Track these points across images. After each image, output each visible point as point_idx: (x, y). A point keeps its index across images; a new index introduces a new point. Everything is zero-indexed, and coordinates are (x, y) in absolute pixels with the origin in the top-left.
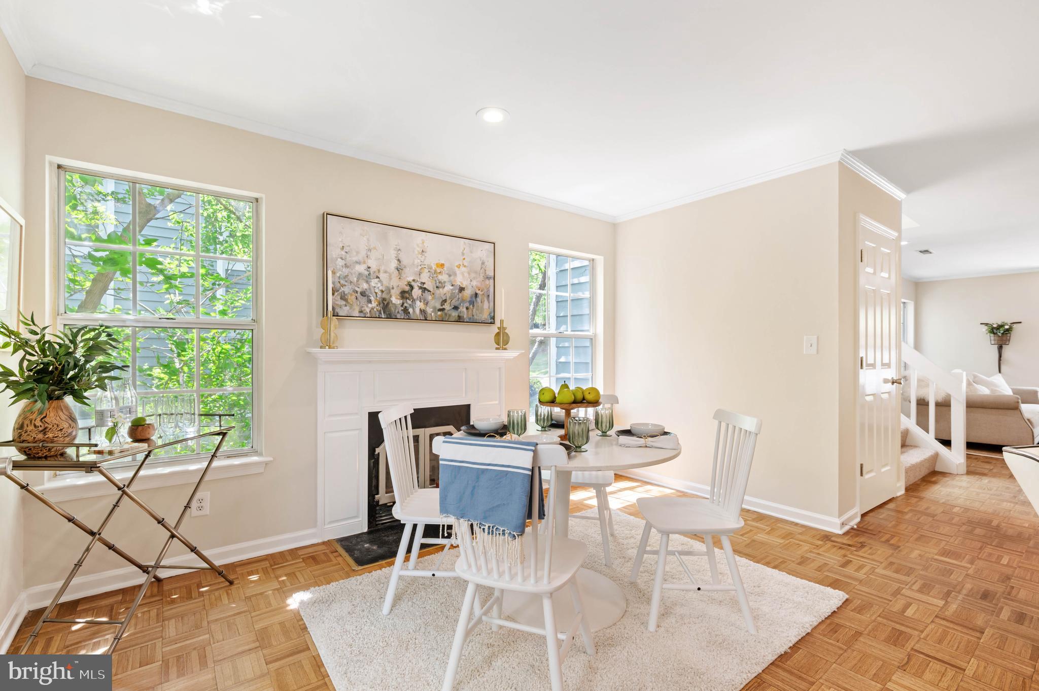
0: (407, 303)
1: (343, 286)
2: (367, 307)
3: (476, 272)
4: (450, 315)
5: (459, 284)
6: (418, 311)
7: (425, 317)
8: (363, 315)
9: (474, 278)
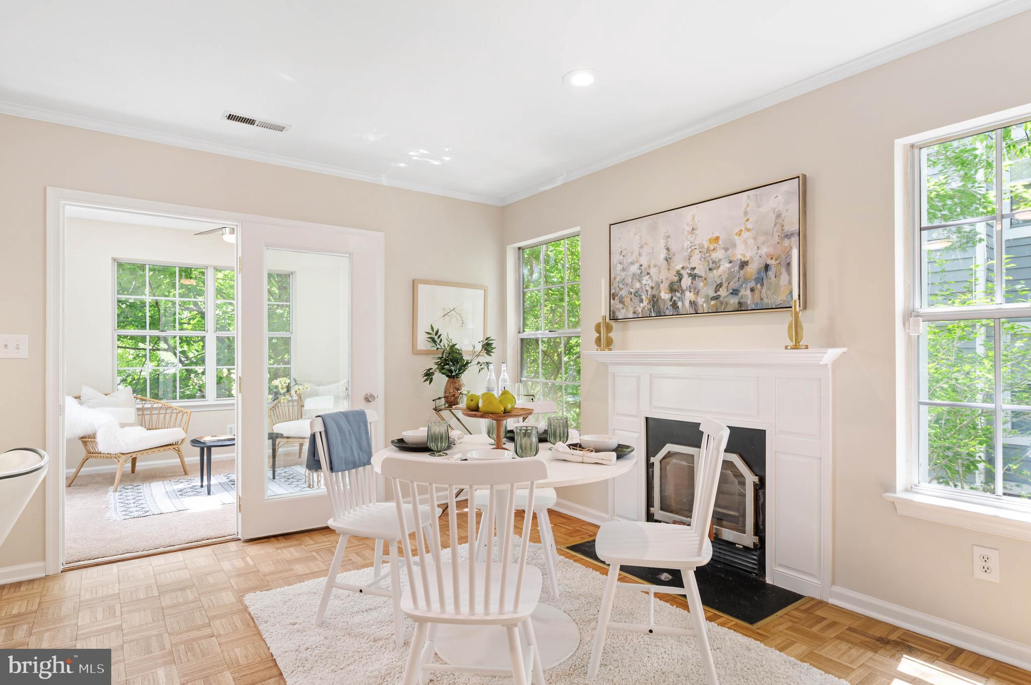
0: (675, 296)
2: (640, 307)
3: (766, 234)
4: (727, 304)
5: (739, 257)
6: (687, 304)
7: (695, 310)
8: (637, 317)
9: (763, 243)
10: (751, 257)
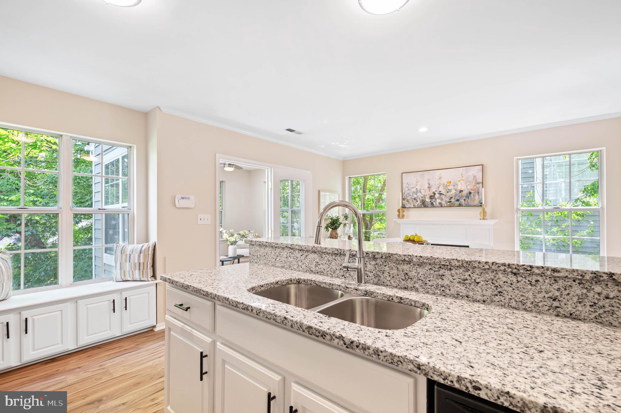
0: (432, 200)
1: (407, 197)
2: (416, 203)
3: (470, 182)
4: (454, 204)
5: (459, 189)
6: (438, 203)
7: (441, 205)
8: (415, 207)
9: (469, 185)
10: (464, 189)
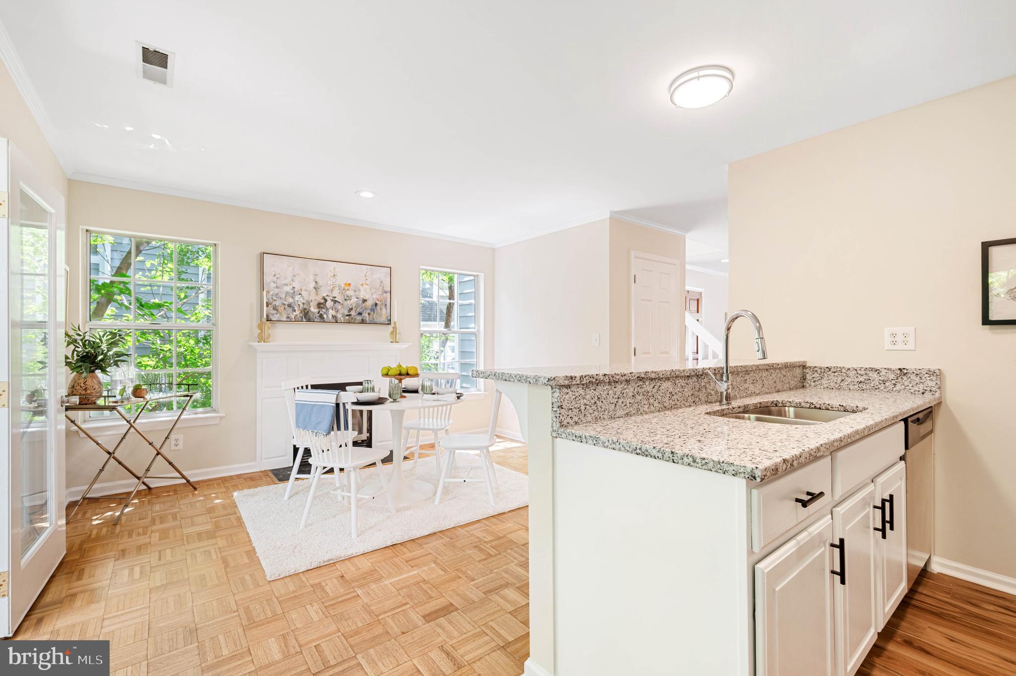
0: (322, 311)
1: (274, 300)
2: (293, 314)
3: (376, 289)
4: (355, 319)
5: (362, 297)
6: (330, 317)
7: (336, 320)
8: (289, 319)
9: (375, 293)
10: (368, 298)
